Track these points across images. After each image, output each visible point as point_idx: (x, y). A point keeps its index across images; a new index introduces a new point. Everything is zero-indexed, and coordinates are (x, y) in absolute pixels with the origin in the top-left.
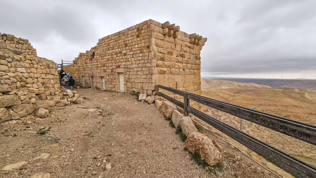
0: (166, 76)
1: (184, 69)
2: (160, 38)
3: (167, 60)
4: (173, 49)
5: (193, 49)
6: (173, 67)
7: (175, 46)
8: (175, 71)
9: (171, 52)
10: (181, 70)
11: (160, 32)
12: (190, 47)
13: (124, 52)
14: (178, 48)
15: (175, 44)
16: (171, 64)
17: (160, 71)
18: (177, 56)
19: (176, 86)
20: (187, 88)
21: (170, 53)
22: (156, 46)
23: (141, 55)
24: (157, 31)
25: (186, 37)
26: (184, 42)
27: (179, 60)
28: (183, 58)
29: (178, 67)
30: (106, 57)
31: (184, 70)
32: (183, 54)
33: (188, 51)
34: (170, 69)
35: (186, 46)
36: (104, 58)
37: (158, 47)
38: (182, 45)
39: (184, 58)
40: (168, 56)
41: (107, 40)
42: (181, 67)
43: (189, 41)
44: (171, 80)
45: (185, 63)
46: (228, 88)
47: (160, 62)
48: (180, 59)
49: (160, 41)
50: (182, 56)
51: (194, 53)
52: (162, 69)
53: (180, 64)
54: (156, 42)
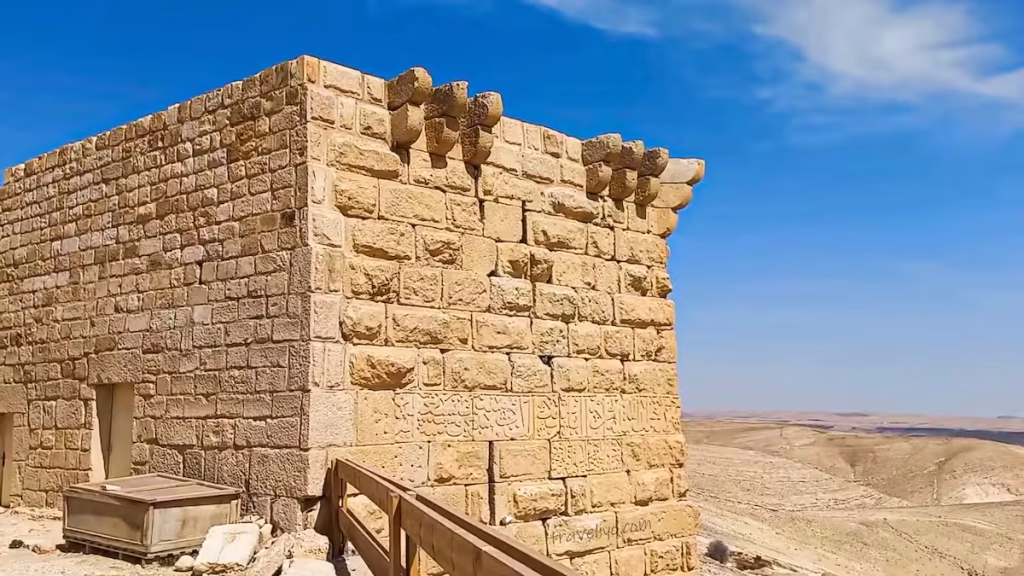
0: (413, 400)
1: (547, 353)
2: (369, 163)
3: (415, 299)
4: (465, 230)
5: (612, 228)
6: (464, 341)
7: (482, 208)
8: (482, 366)
9: (448, 244)
10: (529, 361)
11: (367, 131)
12: (586, 218)
13: (148, 246)
14: (503, 220)
15: (481, 202)
16: (446, 324)
17: (363, 365)
18: (493, 274)
19: (490, 470)
20: (574, 484)
21: (445, 255)
22: (344, 210)
23: (246, 265)
24: (348, 122)
25: (556, 155)
26: (542, 187)
27: (509, 298)
28: (541, 286)
29: (505, 341)
30: (37, 283)
31: (548, 360)
32: (534, 261)
33: (579, 240)
34: (438, 355)
35: (559, 208)
36: (27, 285)
37: (354, 221)
38: (529, 206)
39: (549, 281)
40: (428, 272)
41: (58, 172)
42: (527, 341)
43: (583, 182)
44: (452, 429)
45: (554, 317)
46: (1008, 498)
47: (367, 312)
48: (515, 288)
49: (368, 182)
50: (534, 271)
51: (623, 253)
52: (379, 353)
53: (520, 323)
54: (343, 187)
